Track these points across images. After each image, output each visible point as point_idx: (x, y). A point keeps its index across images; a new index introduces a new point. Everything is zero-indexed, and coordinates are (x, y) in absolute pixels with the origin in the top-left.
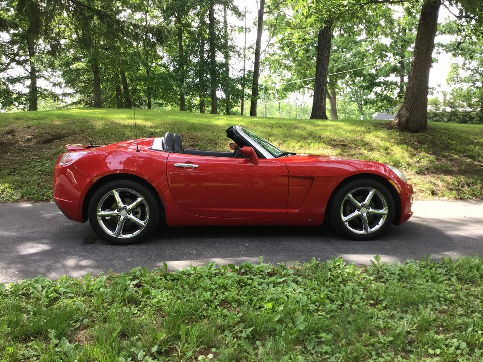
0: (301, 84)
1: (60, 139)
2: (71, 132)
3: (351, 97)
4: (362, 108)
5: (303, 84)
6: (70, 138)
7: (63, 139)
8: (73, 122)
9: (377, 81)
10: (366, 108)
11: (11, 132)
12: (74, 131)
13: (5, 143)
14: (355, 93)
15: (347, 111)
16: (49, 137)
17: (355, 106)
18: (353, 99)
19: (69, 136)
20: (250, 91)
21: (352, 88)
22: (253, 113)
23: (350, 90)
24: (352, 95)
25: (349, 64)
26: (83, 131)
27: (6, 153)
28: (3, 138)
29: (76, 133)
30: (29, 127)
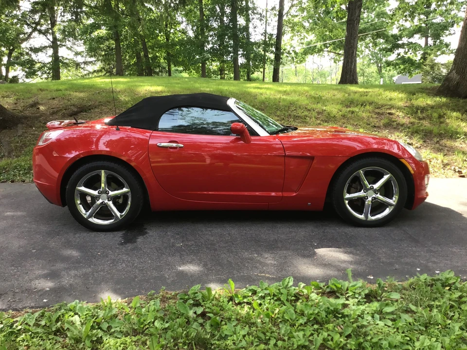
0: (321, 47)
1: (86, 111)
2: (97, 103)
3: (370, 60)
4: (381, 71)
5: (323, 47)
6: (97, 110)
7: (90, 111)
8: (99, 93)
9: (400, 42)
10: (386, 71)
11: (35, 105)
12: (100, 102)
13: (30, 117)
14: (374, 55)
15: (366, 74)
16: (76, 110)
17: (374, 68)
18: (372, 61)
19: (95, 107)
20: (272, 56)
21: (372, 50)
22: (276, 78)
23: (370, 53)
24: (371, 57)
25: (371, 25)
26: (110, 102)
27: (31, 127)
28: (28, 112)
29: (102, 105)
30: (54, 99)
